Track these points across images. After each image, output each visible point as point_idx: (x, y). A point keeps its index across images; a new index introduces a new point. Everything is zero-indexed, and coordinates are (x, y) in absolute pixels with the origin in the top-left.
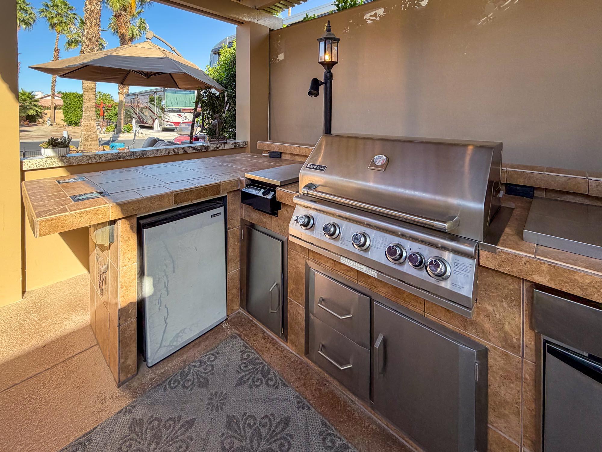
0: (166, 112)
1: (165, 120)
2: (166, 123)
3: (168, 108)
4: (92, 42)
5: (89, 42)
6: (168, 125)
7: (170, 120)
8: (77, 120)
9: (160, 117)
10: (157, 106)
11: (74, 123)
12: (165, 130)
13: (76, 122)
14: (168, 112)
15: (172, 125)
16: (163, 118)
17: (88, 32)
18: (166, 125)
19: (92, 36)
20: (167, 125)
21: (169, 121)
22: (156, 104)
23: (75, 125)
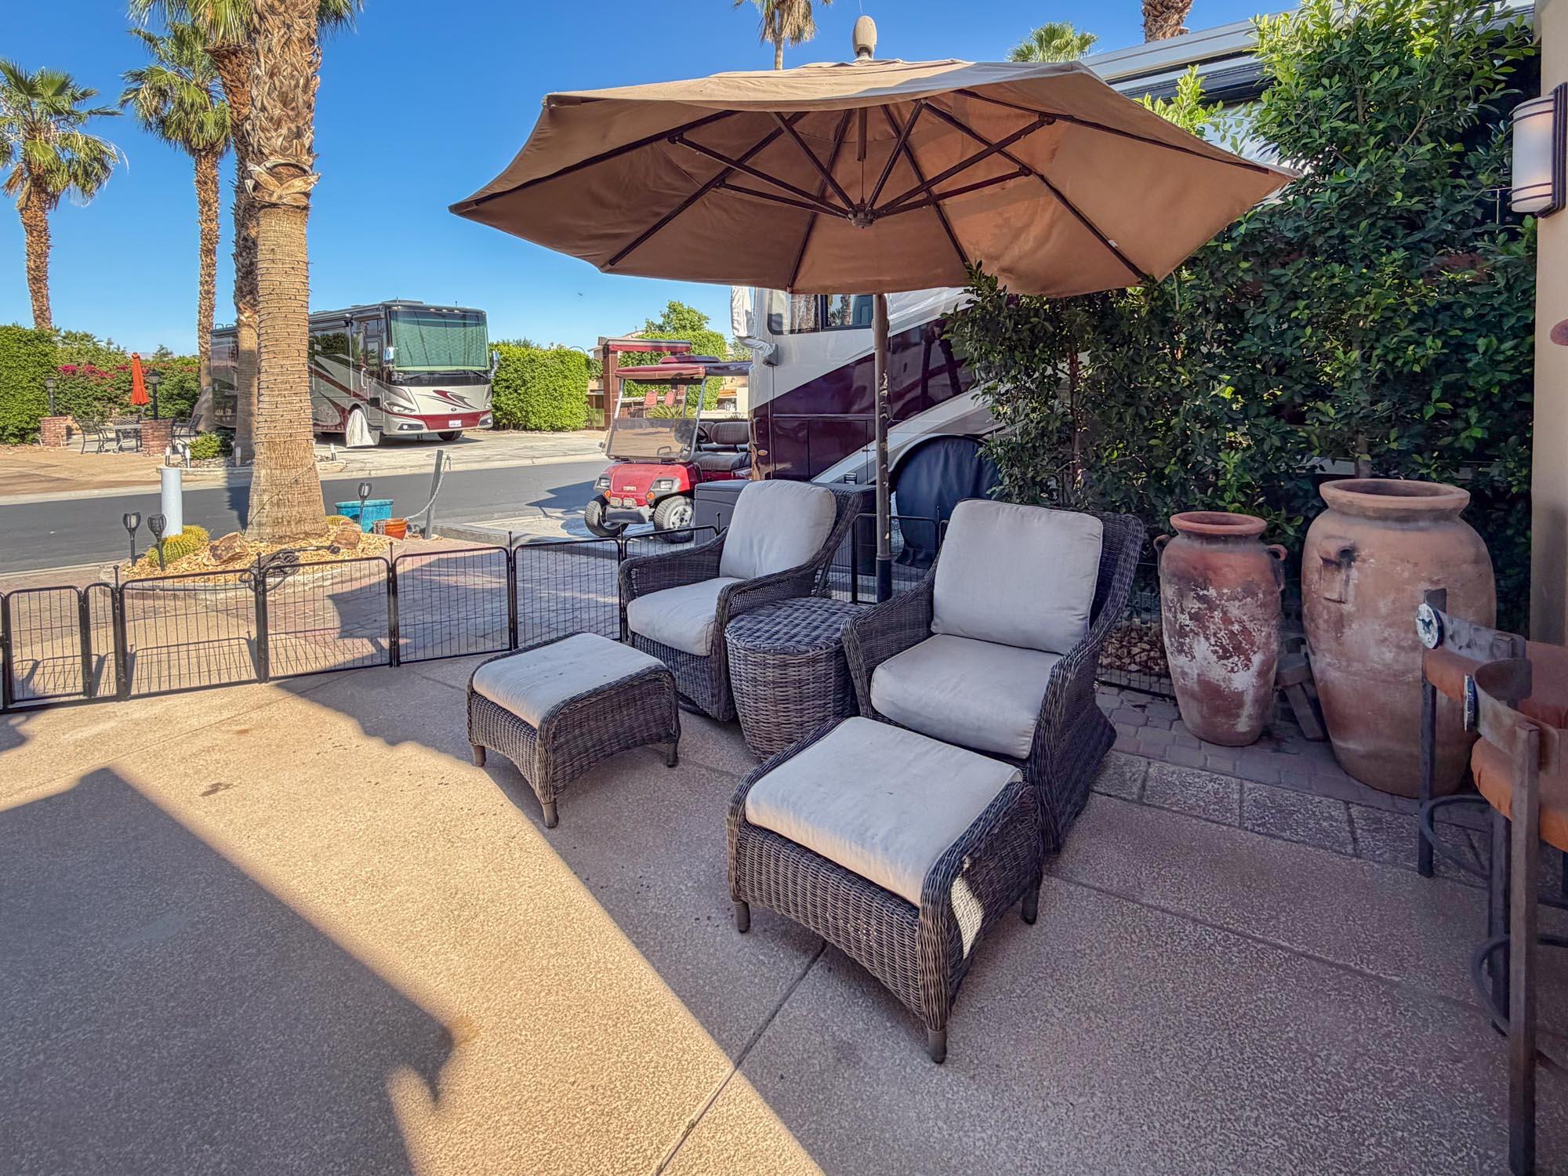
0: (394, 383)
1: (396, 409)
2: (399, 421)
3: (405, 372)
4: (293, 109)
5: (279, 105)
6: (405, 427)
7: (412, 410)
8: (28, 423)
9: (375, 402)
10: (358, 368)
11: (16, 431)
12: (388, 442)
13: (23, 429)
14: (401, 384)
15: (420, 427)
16: (384, 404)
17: (274, 66)
18: (397, 427)
19: (293, 83)
20: (401, 428)
21: (407, 412)
22: (351, 359)
23: (16, 440)
